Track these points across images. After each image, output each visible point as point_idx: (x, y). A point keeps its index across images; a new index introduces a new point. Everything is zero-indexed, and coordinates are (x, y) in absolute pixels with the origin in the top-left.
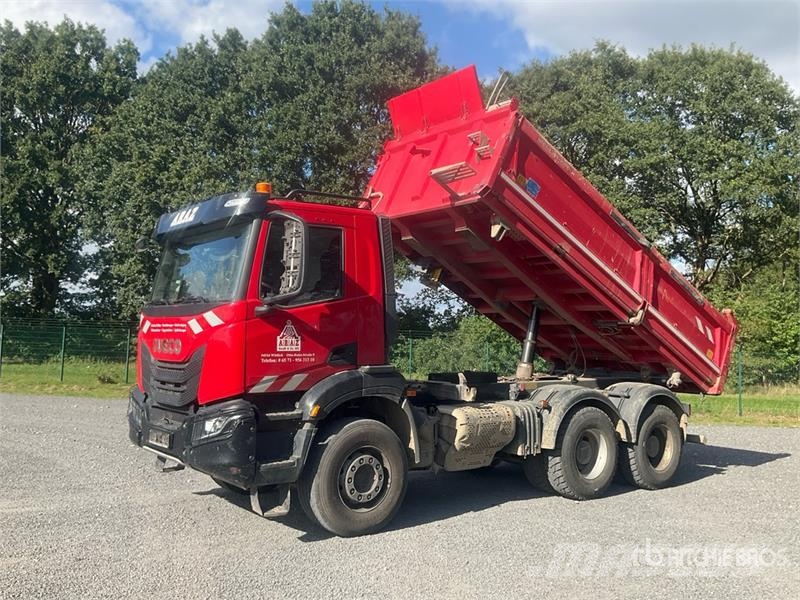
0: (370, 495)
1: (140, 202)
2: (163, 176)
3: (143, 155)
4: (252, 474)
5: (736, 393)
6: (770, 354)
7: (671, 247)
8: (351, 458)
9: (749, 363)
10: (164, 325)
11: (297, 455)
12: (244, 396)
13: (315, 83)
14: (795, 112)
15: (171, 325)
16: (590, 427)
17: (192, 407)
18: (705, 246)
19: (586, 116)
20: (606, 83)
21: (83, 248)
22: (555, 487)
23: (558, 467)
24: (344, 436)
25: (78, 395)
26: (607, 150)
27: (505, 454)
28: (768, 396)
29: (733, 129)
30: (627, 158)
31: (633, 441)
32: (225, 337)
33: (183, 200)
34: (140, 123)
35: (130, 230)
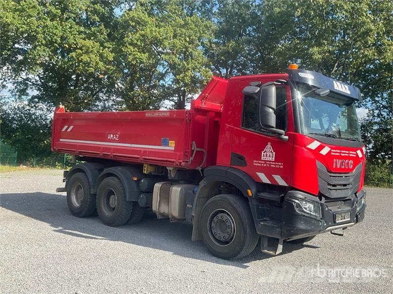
15: (347, 152)
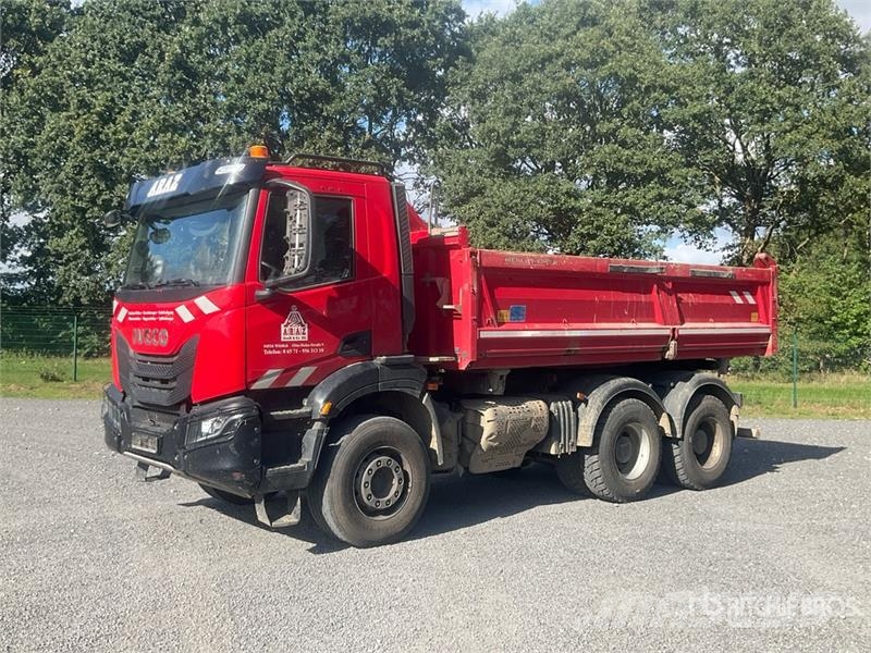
0: (389, 500)
1: (81, 161)
2: (109, 129)
3: (83, 104)
4: (257, 481)
5: (789, 381)
6: (829, 336)
7: (716, 212)
8: (367, 460)
9: (805, 348)
10: (145, 313)
11: (307, 457)
12: (246, 392)
13: (292, 15)
14: (861, 52)
15: (154, 313)
16: (631, 421)
17: (184, 407)
18: (754, 212)
19: (618, 57)
20: (641, 16)
21: (10, 218)
22: (592, 489)
23: (596, 466)
24: (359, 436)
25: (16, 396)
26: (643, 98)
27: (537, 453)
28: (826, 385)
29: (788, 73)
30: (666, 107)
31: (679, 436)
32: (222, 326)
33: (134, 158)
34: (79, 65)
35: (70, 197)
